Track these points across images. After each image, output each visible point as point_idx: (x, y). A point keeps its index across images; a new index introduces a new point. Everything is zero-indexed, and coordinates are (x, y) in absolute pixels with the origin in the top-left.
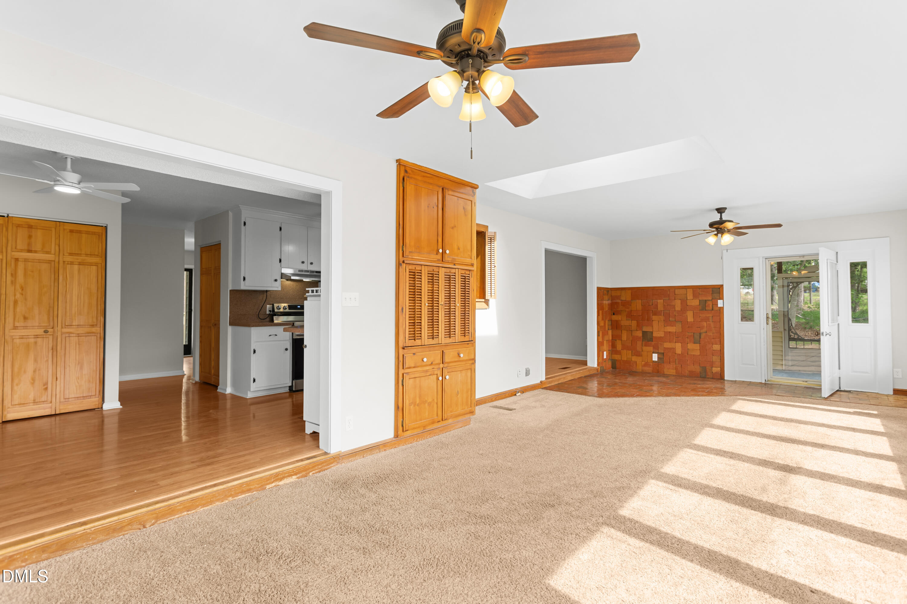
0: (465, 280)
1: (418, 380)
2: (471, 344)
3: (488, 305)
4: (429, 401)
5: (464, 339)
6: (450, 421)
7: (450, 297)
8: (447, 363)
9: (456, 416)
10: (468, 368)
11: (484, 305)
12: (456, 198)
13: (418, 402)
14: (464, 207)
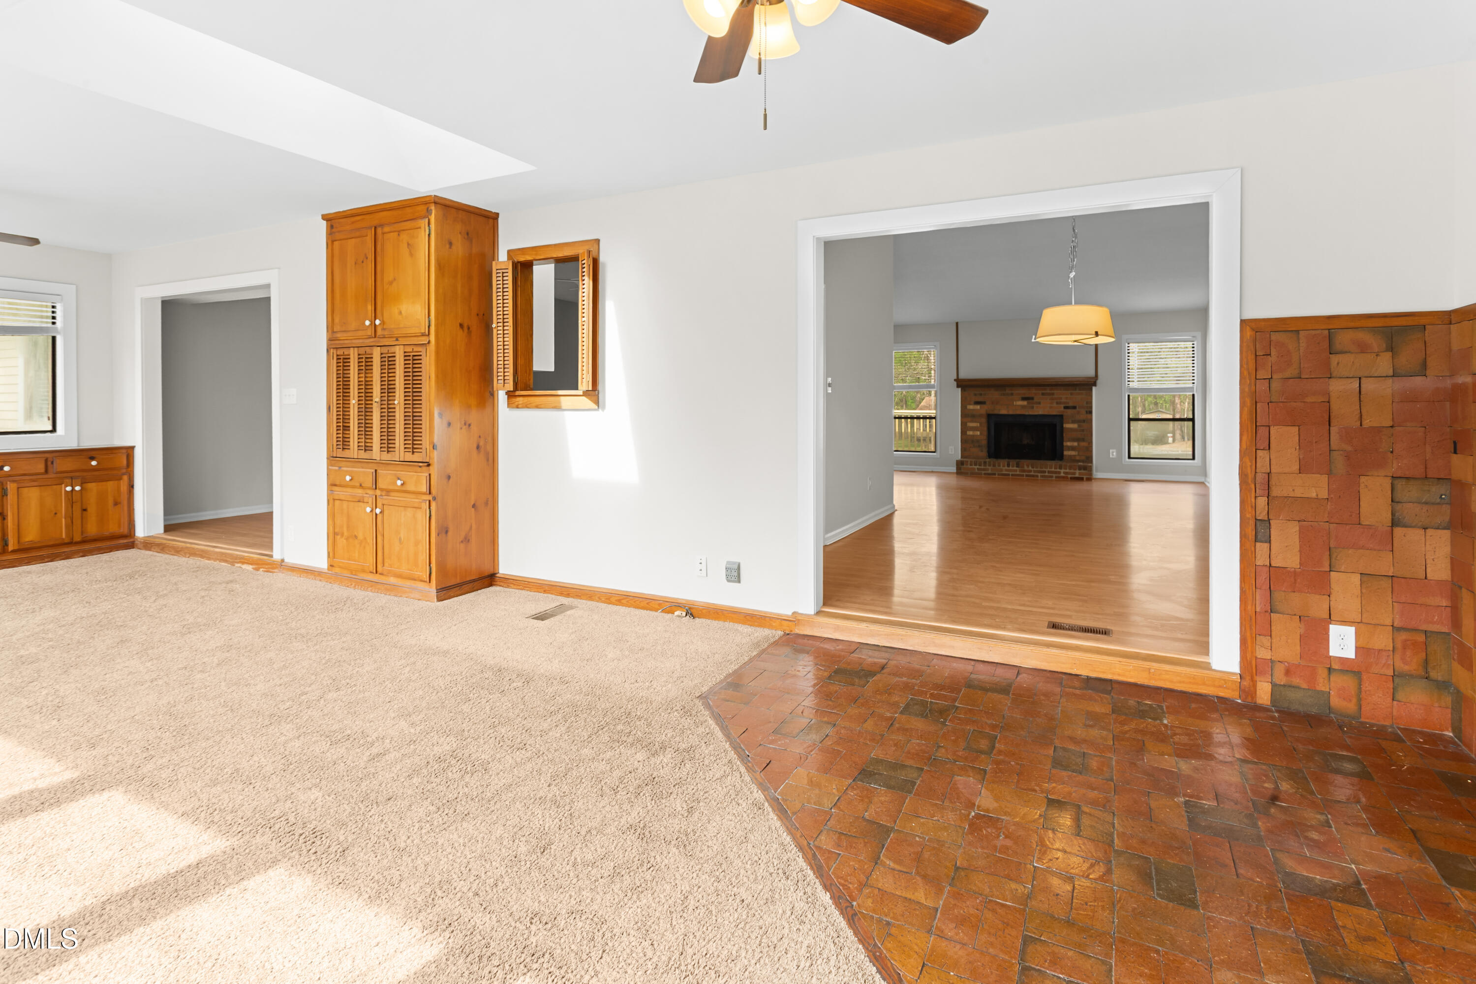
0: (413, 362)
1: (345, 504)
2: (425, 469)
3: (597, 403)
4: (360, 537)
5: (409, 457)
6: (392, 580)
7: (388, 390)
8: (382, 490)
9: (400, 576)
10: (416, 505)
11: (586, 402)
12: (396, 234)
13: (346, 534)
14: (408, 244)
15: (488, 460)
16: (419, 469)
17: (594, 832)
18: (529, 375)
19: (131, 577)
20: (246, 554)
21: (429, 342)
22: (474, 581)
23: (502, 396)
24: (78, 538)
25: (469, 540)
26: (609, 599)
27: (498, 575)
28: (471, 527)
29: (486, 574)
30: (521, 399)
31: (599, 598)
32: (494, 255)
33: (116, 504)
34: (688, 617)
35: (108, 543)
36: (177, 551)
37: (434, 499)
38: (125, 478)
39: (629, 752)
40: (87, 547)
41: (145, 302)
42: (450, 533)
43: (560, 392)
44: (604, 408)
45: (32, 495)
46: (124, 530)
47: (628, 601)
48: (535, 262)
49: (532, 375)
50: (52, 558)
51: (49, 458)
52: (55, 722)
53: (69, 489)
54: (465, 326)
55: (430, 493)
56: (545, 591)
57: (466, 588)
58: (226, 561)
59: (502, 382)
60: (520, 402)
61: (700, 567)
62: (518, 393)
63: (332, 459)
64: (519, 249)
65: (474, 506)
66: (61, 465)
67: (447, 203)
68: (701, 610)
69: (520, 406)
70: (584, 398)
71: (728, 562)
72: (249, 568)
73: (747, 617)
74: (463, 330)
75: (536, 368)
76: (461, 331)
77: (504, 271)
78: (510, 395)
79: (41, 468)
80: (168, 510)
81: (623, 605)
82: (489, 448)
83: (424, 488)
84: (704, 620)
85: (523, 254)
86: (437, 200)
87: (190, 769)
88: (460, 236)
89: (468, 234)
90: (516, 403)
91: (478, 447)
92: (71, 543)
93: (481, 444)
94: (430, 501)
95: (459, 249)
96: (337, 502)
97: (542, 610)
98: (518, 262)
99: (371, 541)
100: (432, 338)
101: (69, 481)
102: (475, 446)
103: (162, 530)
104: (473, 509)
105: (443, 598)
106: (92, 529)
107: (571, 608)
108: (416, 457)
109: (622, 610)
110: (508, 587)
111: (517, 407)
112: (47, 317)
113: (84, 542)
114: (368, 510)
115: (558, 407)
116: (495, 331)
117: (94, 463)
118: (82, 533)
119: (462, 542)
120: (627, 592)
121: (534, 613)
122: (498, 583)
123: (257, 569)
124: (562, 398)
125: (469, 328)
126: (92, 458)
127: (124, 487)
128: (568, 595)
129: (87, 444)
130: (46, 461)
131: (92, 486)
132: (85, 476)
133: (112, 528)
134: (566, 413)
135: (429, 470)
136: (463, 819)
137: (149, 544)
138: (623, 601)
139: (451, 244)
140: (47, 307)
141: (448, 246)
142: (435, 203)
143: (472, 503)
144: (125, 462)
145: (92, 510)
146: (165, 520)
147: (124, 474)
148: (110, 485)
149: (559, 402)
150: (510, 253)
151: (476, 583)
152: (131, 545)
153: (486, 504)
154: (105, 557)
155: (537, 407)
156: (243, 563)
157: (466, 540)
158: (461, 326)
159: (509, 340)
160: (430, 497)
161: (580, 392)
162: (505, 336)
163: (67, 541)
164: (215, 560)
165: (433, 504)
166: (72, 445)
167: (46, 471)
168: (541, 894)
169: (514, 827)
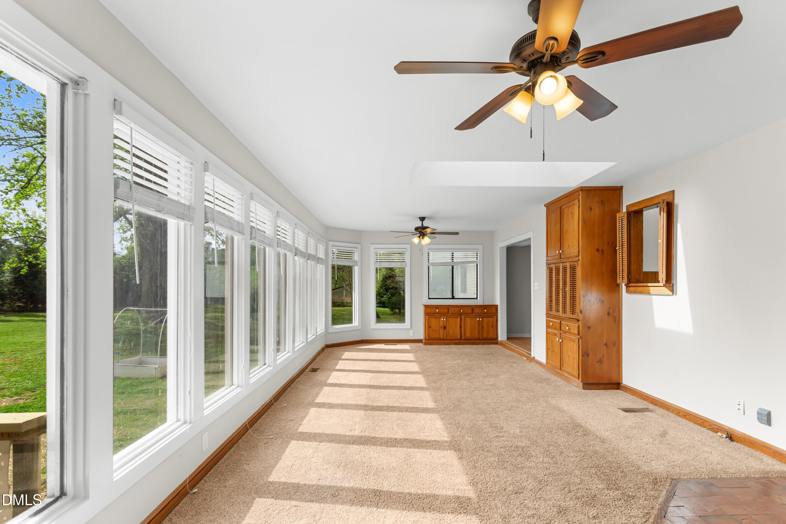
0: (573, 269)
1: (551, 335)
2: (577, 322)
3: (672, 291)
4: (556, 352)
5: (572, 316)
6: (566, 374)
7: (565, 284)
8: (563, 331)
9: (568, 373)
10: (573, 340)
11: (665, 290)
12: (567, 208)
13: (551, 350)
14: (572, 213)
15: (615, 321)
16: (575, 322)
17: (542, 499)
18: (640, 274)
19: (488, 354)
20: (524, 353)
21: (579, 260)
22: (607, 384)
23: (624, 287)
24: (481, 338)
25: (602, 362)
26: (679, 413)
27: (622, 384)
28: (604, 355)
29: (614, 382)
30: (632, 288)
31: (673, 411)
32: (619, 210)
33: (492, 327)
34: (727, 439)
35: (490, 341)
36: (508, 348)
37: (581, 338)
38: (495, 317)
39: (597, 482)
40: (484, 341)
41: (501, 248)
42: (590, 356)
43: (649, 284)
44: (676, 294)
45: (468, 320)
46: (495, 337)
47: (690, 418)
48: (644, 209)
49: (642, 274)
50: (474, 344)
51: (473, 308)
52: (434, 393)
53: (478, 319)
54: (600, 250)
55: (579, 335)
56: (644, 399)
57: (601, 386)
58: (519, 354)
59: (621, 278)
60: (632, 290)
61: (739, 407)
62: (630, 285)
63: (548, 315)
64: (632, 204)
65: (605, 344)
66: (477, 311)
67: (589, 188)
68: (739, 438)
69: (632, 292)
70: (664, 288)
71: (760, 409)
72: (525, 358)
73: (776, 453)
74: (599, 253)
75: (644, 270)
76: (598, 253)
77: (622, 218)
78: (627, 286)
79: (470, 311)
80: (508, 332)
81: (687, 419)
82: (616, 314)
83: (576, 332)
84: (739, 444)
85: (633, 207)
86: (582, 189)
87: (449, 418)
88: (597, 204)
89: (602, 202)
90: (630, 290)
91: (608, 314)
92: (479, 339)
93: (611, 312)
94: (579, 339)
95: (597, 211)
96: (548, 334)
97: (632, 407)
98: (632, 211)
99: (559, 355)
100: (580, 257)
101: (478, 317)
102: (607, 313)
103: (506, 339)
104: (605, 346)
105: (586, 388)
106: (485, 336)
107: (651, 411)
108: (574, 316)
109: (684, 421)
110: (626, 392)
111: (631, 293)
112: (475, 258)
113: (482, 339)
114: (557, 339)
115: (649, 293)
116: (618, 251)
117: (485, 311)
118: (482, 336)
119: (598, 362)
120: (690, 411)
121: (625, 407)
122: (621, 388)
123: (527, 360)
124: (651, 288)
125: (602, 251)
126: (485, 309)
127: (495, 321)
128: (656, 405)
129: (486, 303)
130: (472, 309)
131: (485, 319)
132: (483, 315)
133: (491, 336)
134: (653, 296)
135: (579, 323)
136: (502, 469)
137: (502, 344)
138: (687, 417)
139: (591, 209)
140: (475, 253)
141: (589, 210)
142: (581, 190)
143: (605, 343)
144: (495, 311)
145: (485, 328)
146: (507, 335)
147: (495, 315)
148: (491, 319)
149: (649, 290)
150: (627, 207)
151: (608, 386)
152: (497, 343)
153: (614, 344)
154: (487, 346)
155: (641, 293)
156: (524, 356)
157: (600, 361)
158: (598, 250)
159: (625, 255)
160: (579, 337)
161: (662, 285)
162: (623, 253)
163: (478, 338)
164: (517, 353)
165: (580, 340)
166: (481, 303)
167: (472, 313)
168: (499, 504)
169: (515, 480)
